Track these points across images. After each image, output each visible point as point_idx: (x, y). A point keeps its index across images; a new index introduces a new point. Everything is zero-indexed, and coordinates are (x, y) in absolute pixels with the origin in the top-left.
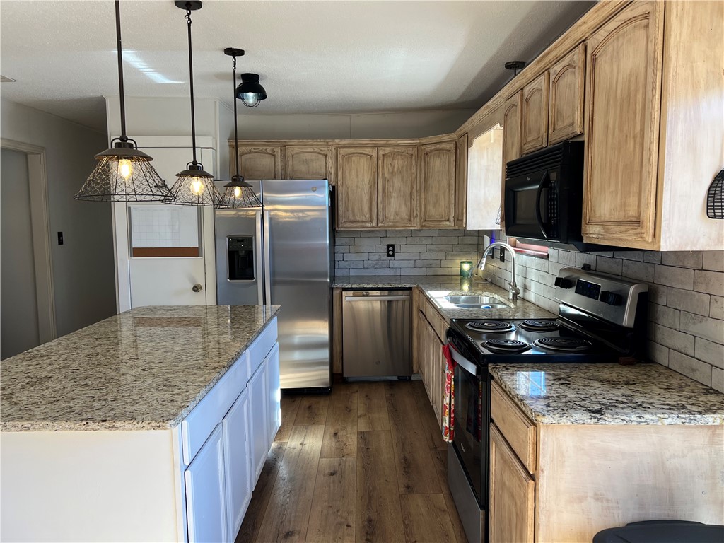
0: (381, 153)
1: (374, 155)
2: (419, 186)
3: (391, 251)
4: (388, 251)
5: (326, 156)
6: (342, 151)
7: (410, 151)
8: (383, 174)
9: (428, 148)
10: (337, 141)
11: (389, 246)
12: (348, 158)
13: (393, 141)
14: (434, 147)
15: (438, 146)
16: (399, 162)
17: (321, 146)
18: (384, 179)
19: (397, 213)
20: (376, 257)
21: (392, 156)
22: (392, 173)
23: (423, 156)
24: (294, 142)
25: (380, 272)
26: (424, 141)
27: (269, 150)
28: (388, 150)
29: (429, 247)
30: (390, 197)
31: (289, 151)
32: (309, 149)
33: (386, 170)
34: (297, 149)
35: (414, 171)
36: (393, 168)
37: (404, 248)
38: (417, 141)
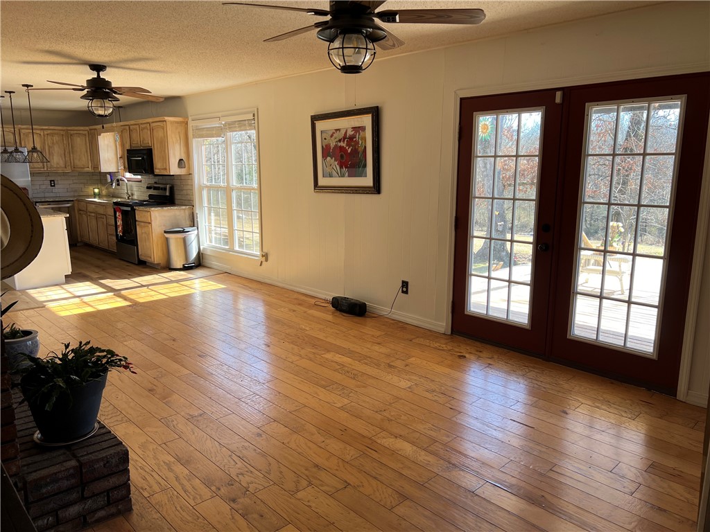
0: (46, 133)
1: (42, 134)
2: (69, 151)
3: (53, 184)
4: (51, 184)
6: (23, 131)
7: (62, 133)
8: (48, 144)
9: (72, 132)
11: (51, 181)
13: (52, 127)
14: (75, 132)
15: (78, 132)
16: (56, 138)
18: (49, 147)
19: (58, 164)
20: (44, 187)
21: (52, 135)
22: (53, 143)
23: (69, 136)
25: (47, 195)
26: (69, 128)
28: (49, 132)
29: (75, 181)
30: (53, 156)
35: (65, 142)
36: (53, 141)
37: (60, 182)
38: (65, 128)
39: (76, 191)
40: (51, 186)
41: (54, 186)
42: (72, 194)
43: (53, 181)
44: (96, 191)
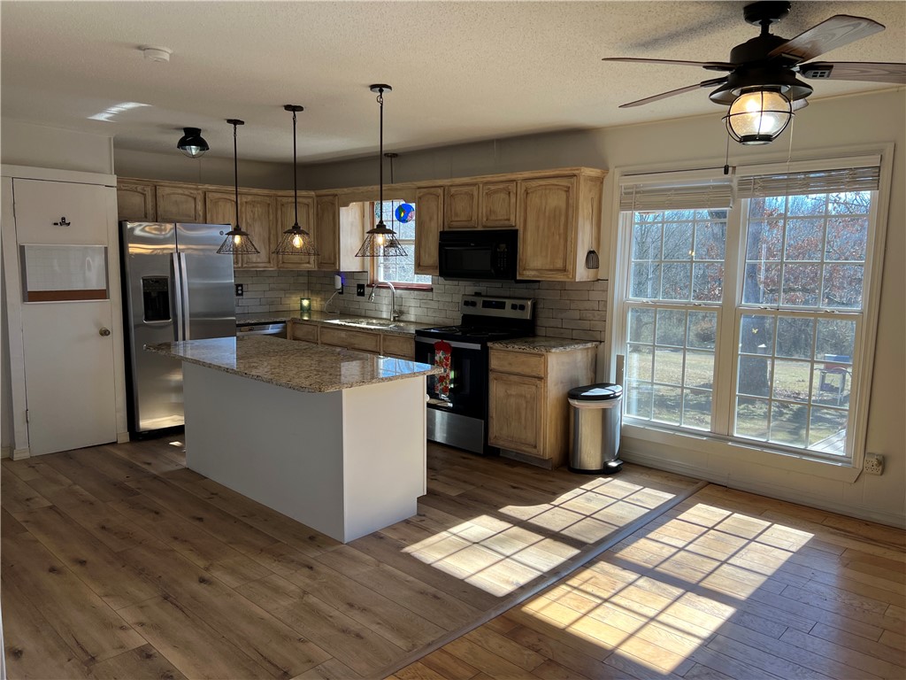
3: (240, 290)
4: (237, 290)
5: (195, 199)
6: (210, 195)
7: (268, 200)
8: (246, 220)
9: (284, 200)
10: (206, 186)
11: (238, 286)
12: (216, 203)
13: (255, 191)
16: (259, 210)
17: (191, 188)
18: (247, 224)
21: (254, 204)
23: (279, 207)
24: (166, 183)
26: (280, 193)
27: (139, 188)
28: (250, 198)
29: (272, 286)
31: (160, 191)
32: (180, 191)
33: (248, 216)
34: (168, 190)
35: (271, 217)
36: (254, 214)
37: (251, 287)
38: (273, 192)
39: (271, 304)
40: (238, 294)
41: (242, 294)
42: (266, 309)
43: (241, 285)
44: (305, 303)
